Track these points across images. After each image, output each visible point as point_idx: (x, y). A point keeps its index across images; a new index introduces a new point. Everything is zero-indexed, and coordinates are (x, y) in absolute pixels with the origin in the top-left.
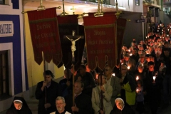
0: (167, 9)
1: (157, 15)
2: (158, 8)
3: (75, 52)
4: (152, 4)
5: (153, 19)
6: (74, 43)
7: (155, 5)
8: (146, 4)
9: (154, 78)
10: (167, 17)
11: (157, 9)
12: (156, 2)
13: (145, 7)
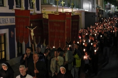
3: (33, 36)
5: (100, 16)
6: (32, 31)
7: (102, 9)
11: (102, 11)
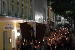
0: (57, 23)
1: (53, 25)
2: (54, 22)
4: (51, 20)
8: (49, 20)
9: (56, 47)
10: (57, 26)
12: (53, 19)
13: (48, 22)
